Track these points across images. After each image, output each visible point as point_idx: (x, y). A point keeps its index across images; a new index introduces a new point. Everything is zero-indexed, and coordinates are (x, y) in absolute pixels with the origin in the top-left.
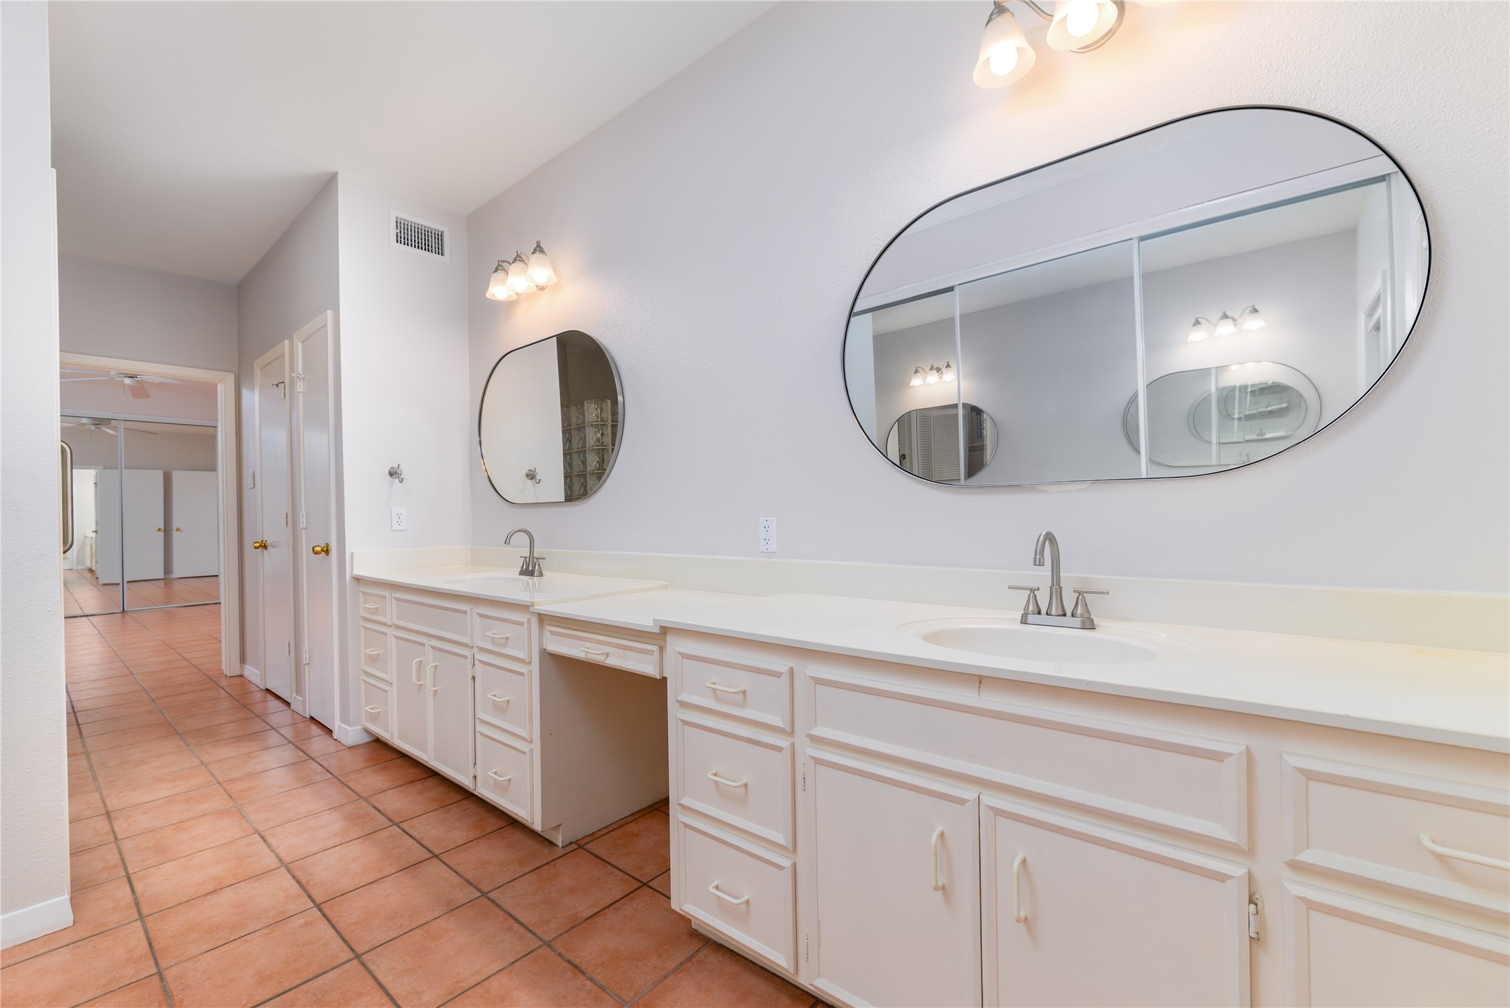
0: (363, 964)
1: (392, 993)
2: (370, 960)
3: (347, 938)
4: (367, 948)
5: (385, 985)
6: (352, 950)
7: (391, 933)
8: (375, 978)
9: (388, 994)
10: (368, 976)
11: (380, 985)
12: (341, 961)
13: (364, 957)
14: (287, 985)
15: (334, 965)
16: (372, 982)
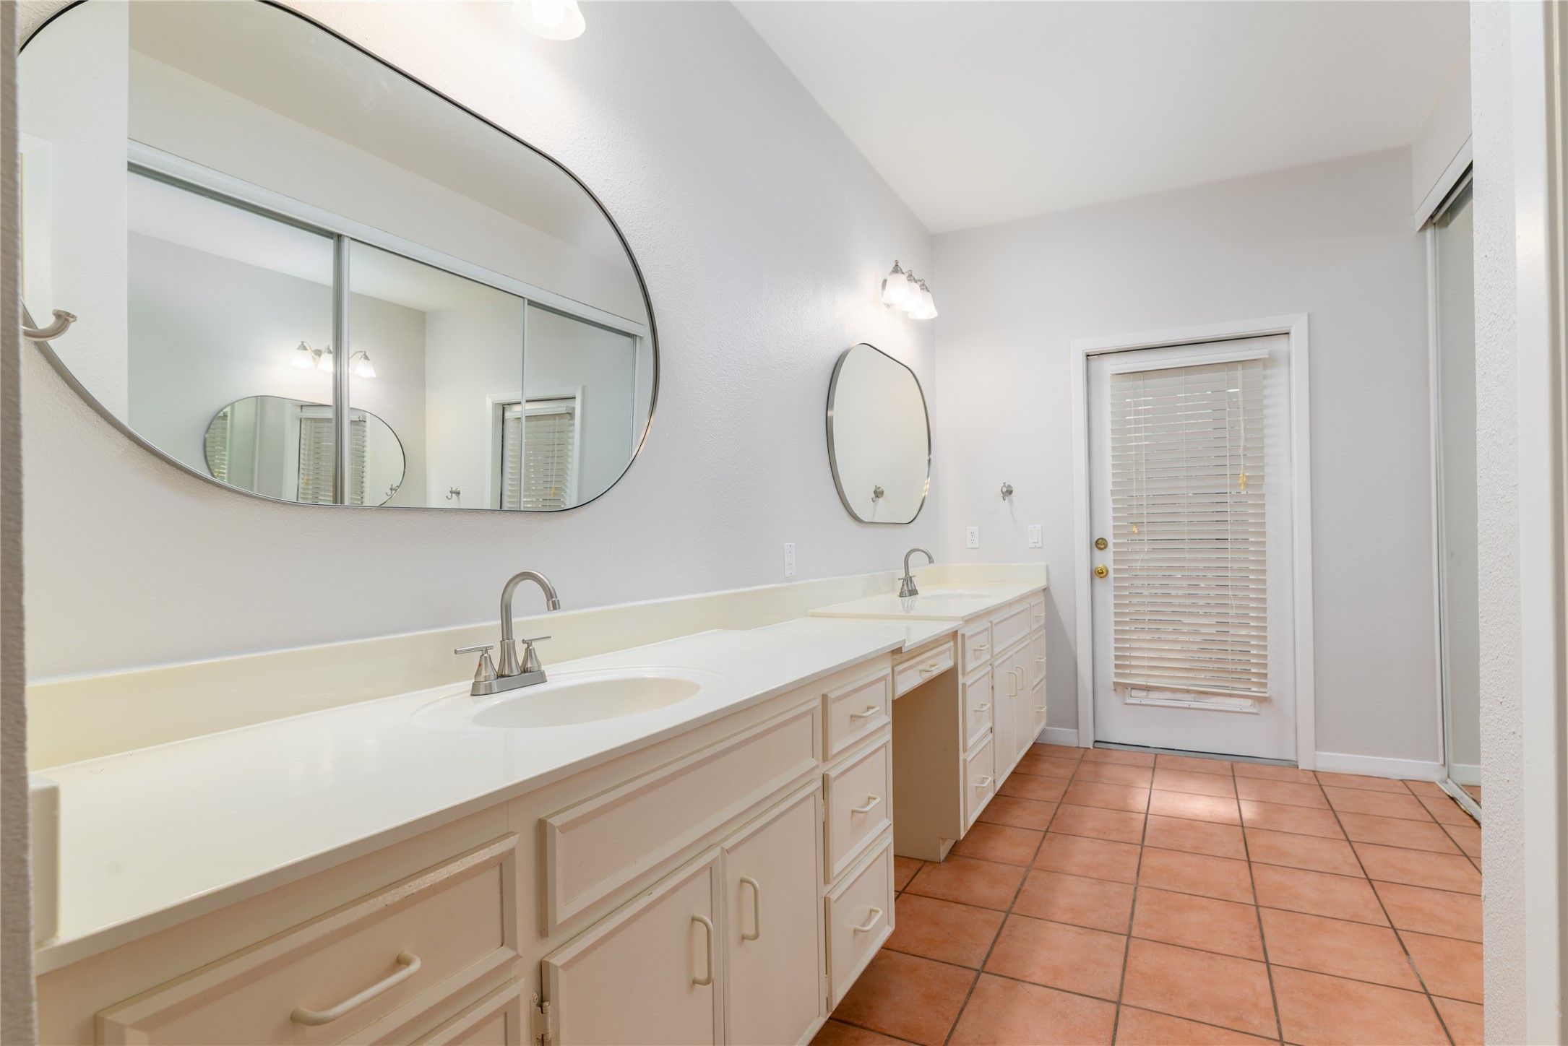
0: (1121, 995)
1: (1123, 959)
2: (1114, 993)
3: (1112, 1027)
4: (1106, 1004)
5: (1122, 966)
6: (1118, 1013)
7: (1078, 1001)
8: (1123, 977)
9: (1125, 961)
10: (1126, 982)
11: (1124, 970)
12: (1133, 1009)
13: (1115, 999)
14: (1186, 1023)
15: (1142, 1011)
16: (1127, 976)
